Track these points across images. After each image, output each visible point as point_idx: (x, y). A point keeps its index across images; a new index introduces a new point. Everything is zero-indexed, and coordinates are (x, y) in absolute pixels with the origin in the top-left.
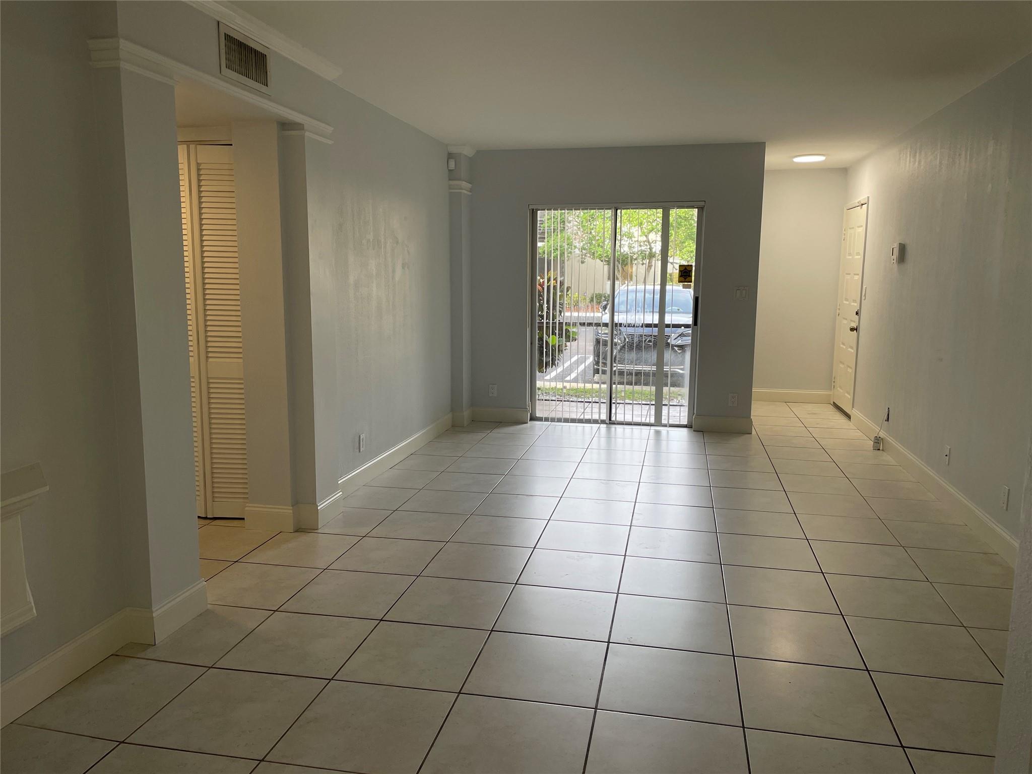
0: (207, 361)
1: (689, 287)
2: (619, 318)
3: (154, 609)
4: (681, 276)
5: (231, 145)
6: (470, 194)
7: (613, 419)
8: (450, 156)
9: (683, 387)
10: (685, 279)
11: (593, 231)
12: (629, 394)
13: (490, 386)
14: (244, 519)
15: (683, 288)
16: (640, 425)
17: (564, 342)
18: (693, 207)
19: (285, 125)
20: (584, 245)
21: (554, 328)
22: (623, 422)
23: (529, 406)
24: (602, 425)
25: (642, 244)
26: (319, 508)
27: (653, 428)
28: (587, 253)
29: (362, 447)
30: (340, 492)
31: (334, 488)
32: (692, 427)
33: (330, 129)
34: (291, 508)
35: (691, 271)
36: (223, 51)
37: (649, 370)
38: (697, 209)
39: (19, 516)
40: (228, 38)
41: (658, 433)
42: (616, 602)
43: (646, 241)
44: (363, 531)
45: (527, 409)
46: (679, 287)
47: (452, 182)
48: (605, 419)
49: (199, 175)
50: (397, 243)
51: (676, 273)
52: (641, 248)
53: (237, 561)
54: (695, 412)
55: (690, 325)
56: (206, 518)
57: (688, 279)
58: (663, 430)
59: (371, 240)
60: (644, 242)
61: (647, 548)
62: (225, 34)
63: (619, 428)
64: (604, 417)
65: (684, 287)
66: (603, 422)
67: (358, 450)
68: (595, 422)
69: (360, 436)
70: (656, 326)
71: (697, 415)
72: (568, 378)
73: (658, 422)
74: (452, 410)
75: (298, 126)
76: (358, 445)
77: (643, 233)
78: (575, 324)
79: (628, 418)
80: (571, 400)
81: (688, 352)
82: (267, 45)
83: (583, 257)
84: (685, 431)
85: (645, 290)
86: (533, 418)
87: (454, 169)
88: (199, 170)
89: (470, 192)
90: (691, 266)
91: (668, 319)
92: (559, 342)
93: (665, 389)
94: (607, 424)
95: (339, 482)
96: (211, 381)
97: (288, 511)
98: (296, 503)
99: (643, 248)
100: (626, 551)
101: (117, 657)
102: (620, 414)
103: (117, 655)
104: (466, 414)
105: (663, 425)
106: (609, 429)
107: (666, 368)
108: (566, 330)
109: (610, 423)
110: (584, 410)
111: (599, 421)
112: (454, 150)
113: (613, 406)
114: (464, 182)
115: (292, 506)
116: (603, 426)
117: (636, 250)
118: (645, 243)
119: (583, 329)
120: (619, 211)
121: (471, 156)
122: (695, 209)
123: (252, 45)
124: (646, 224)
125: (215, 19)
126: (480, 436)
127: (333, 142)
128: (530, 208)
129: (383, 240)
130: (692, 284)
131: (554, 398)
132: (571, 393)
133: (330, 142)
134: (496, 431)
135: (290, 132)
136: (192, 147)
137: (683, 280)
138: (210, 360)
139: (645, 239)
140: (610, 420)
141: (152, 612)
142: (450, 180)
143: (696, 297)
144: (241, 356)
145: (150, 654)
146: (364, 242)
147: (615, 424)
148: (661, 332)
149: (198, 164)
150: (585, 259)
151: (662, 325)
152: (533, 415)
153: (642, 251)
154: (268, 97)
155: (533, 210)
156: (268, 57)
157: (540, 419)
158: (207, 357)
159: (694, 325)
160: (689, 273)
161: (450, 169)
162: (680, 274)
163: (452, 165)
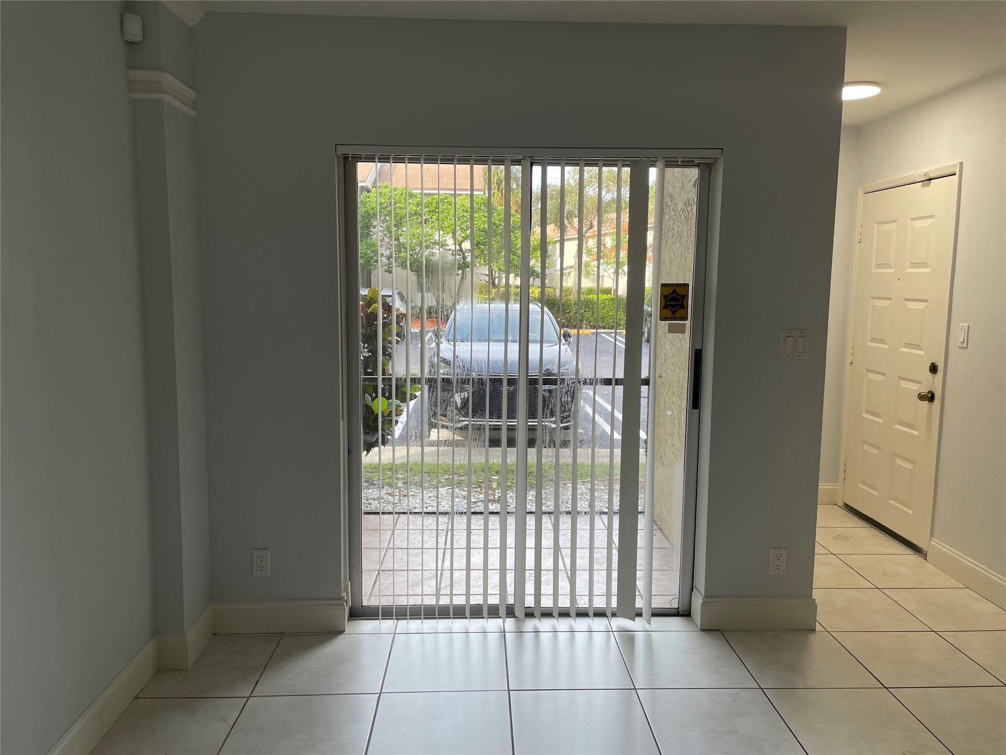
1: (681, 329)
4: (665, 308)
6: (193, 113)
8: (130, 6)
10: (674, 313)
15: (670, 332)
23: (347, 591)
27: (615, 621)
32: (691, 617)
35: (685, 296)
38: (696, 169)
45: (342, 599)
46: (663, 330)
51: (657, 300)
57: (680, 312)
65: (672, 330)
66: (510, 612)
68: (493, 613)
71: (707, 596)
73: (627, 606)
74: (156, 631)
86: (359, 613)
87: (140, 39)
90: (687, 285)
94: (518, 618)
109: (524, 616)
114: (167, 75)
116: (509, 622)
121: (192, 25)
122: (692, 169)
128: (340, 155)
130: (688, 323)
137: (670, 314)
142: (130, 67)
143: (696, 350)
152: (356, 606)
155: (347, 159)
157: (371, 613)
159: (693, 408)
160: (682, 301)
161: (129, 38)
162: (663, 298)
163: (134, 29)
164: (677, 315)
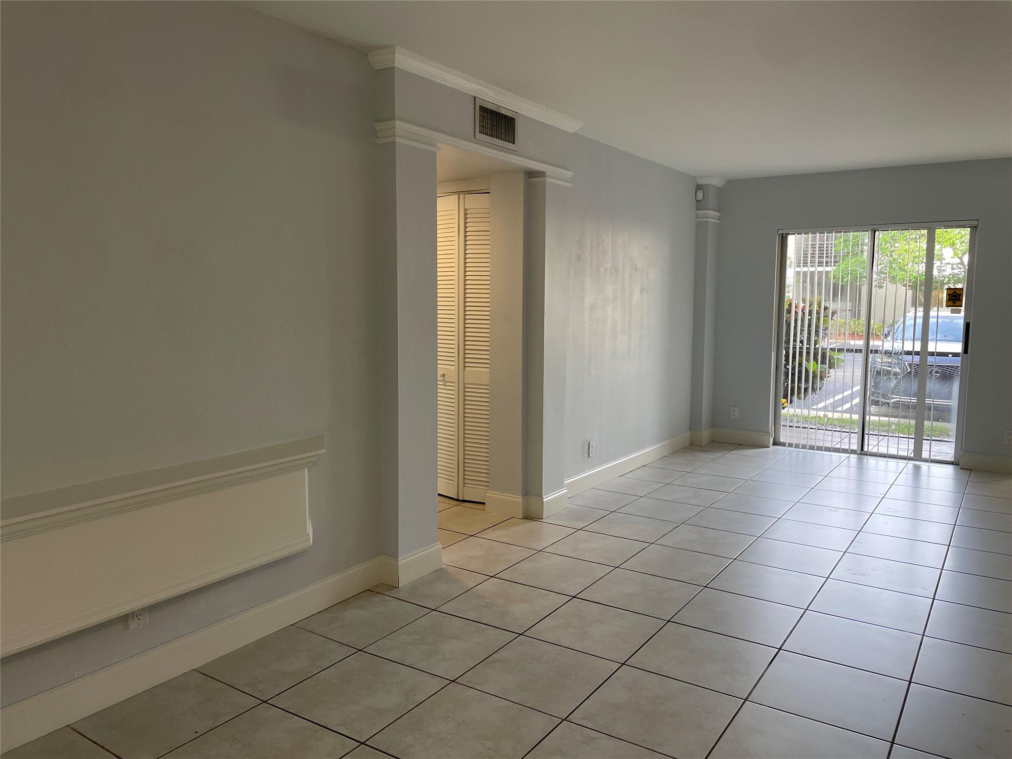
0: (464, 370)
1: (959, 312)
2: (875, 343)
3: (399, 559)
4: (949, 300)
5: (489, 193)
6: (718, 222)
7: (866, 449)
8: (699, 187)
9: (949, 421)
10: (954, 303)
11: (893, 254)
12: (904, 428)
13: (732, 408)
14: (484, 504)
15: (951, 313)
16: (896, 458)
17: (827, 369)
18: (964, 227)
19: (531, 174)
20: (882, 268)
21: (816, 355)
22: (877, 453)
23: (772, 431)
24: (852, 455)
25: (954, 266)
26: (544, 500)
27: (911, 462)
28: (886, 277)
29: (592, 453)
30: (565, 490)
31: (560, 485)
32: (959, 465)
33: (570, 174)
34: (521, 497)
35: (961, 295)
36: (478, 121)
37: (908, 402)
38: (969, 229)
39: (306, 469)
40: (483, 109)
41: (917, 469)
42: (801, 617)
43: (959, 263)
44: (580, 525)
45: (769, 433)
46: (946, 312)
47: (699, 212)
48: (856, 449)
49: (466, 218)
50: (636, 270)
51: (944, 295)
52: (953, 271)
53: (473, 536)
54: (963, 448)
55: (960, 353)
56: (457, 500)
57: (958, 303)
58: (924, 466)
59: (609, 268)
60: (957, 264)
61: (854, 574)
62: (480, 106)
63: (872, 461)
64: (854, 447)
65: (953, 312)
66: (853, 452)
67: (587, 456)
68: (845, 451)
69: (589, 443)
70: (917, 353)
71: (964, 452)
72: (840, 409)
73: (917, 456)
74: (691, 429)
75: (541, 174)
76: (587, 450)
77: (956, 255)
78: (840, 350)
79: (883, 450)
80: (834, 429)
81: (956, 382)
82: (517, 111)
83: (882, 281)
84: (950, 469)
85: (938, 316)
86: (775, 443)
87: (701, 199)
88: (466, 214)
89: (719, 220)
90: (962, 289)
91: (931, 347)
92: (821, 369)
93: (927, 423)
94: (858, 454)
95: (565, 483)
96: (466, 386)
97: (518, 499)
98: (526, 494)
99: (956, 271)
100: (830, 574)
101: (372, 592)
102: (872, 444)
103: (372, 591)
104: (705, 434)
105: (923, 460)
106: (860, 461)
107: (928, 401)
108: (830, 357)
109: (861, 454)
110: (841, 440)
111: (849, 451)
112: (701, 182)
113: (866, 436)
114: (711, 211)
115: (522, 496)
116: (854, 457)
117: (947, 273)
118: (959, 266)
119: (850, 355)
120: (877, 233)
121: (721, 186)
122: (967, 229)
123: (503, 112)
124: (959, 244)
125: (472, 96)
126: (715, 455)
127: (572, 185)
128: (779, 233)
129: (621, 268)
130: (963, 308)
131: (814, 427)
132: (836, 423)
133: (570, 185)
134: (734, 452)
135: (533, 179)
136: (462, 196)
137: (952, 304)
138: (467, 369)
139: (958, 261)
140: (862, 450)
141: (398, 561)
142: (697, 210)
143: (967, 323)
144: (488, 366)
145: (394, 593)
146: (602, 270)
147: (867, 455)
148: (923, 361)
149: (465, 210)
150: (883, 283)
151: (924, 353)
152: (777, 440)
153: (954, 275)
154: (514, 153)
155: (783, 234)
156: (516, 121)
157: (783, 444)
158: (464, 366)
159: (965, 353)
160: (959, 297)
161: (698, 199)
162: (948, 297)
163: (700, 195)
164: (956, 304)
